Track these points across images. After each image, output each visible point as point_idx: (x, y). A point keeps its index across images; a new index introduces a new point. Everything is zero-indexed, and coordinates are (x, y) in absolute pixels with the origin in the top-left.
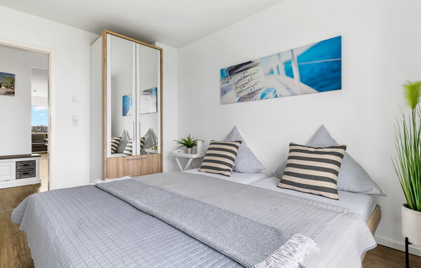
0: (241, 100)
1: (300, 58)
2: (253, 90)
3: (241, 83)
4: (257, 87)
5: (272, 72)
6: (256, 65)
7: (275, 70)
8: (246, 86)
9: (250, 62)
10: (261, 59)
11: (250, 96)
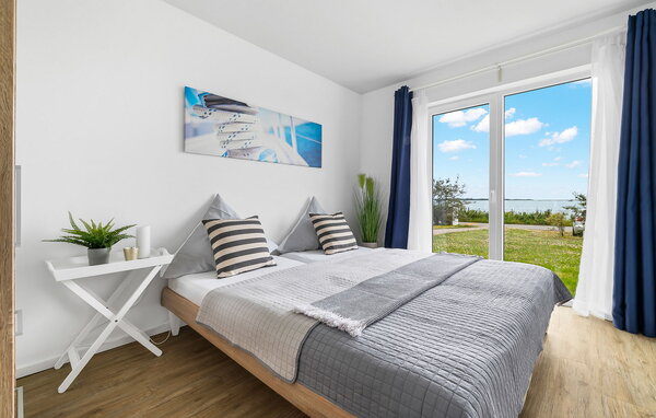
0: (229, 154)
1: (298, 128)
2: (249, 146)
3: (229, 129)
4: (254, 144)
5: (272, 131)
6: (253, 113)
7: (276, 131)
8: (238, 137)
9: (245, 105)
10: (260, 108)
11: (245, 152)
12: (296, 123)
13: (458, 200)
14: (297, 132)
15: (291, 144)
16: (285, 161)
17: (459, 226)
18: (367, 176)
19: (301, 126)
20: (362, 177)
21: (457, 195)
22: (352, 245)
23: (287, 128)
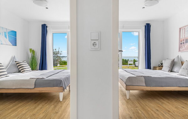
7: (1, 33)
12: (8, 31)
13: (59, 57)
14: (8, 34)
15: (7, 38)
16: (5, 43)
17: (60, 67)
18: (33, 49)
19: (10, 32)
20: (31, 49)
21: (59, 55)
22: (30, 70)
23: (5, 33)
